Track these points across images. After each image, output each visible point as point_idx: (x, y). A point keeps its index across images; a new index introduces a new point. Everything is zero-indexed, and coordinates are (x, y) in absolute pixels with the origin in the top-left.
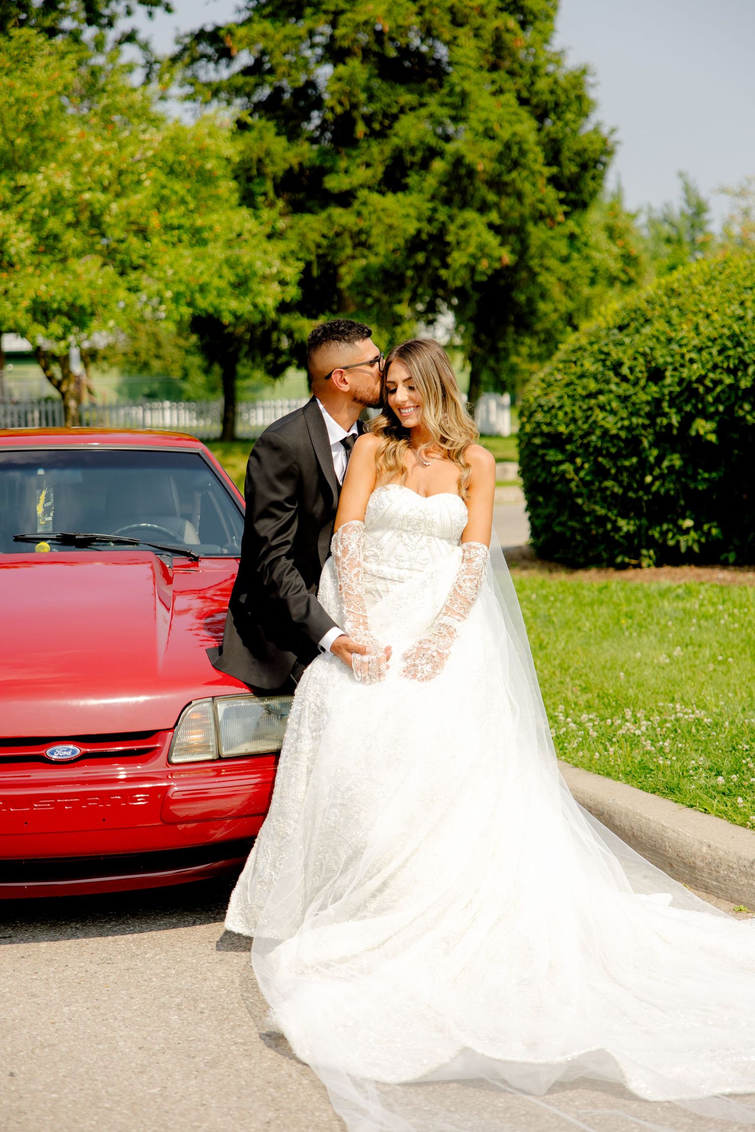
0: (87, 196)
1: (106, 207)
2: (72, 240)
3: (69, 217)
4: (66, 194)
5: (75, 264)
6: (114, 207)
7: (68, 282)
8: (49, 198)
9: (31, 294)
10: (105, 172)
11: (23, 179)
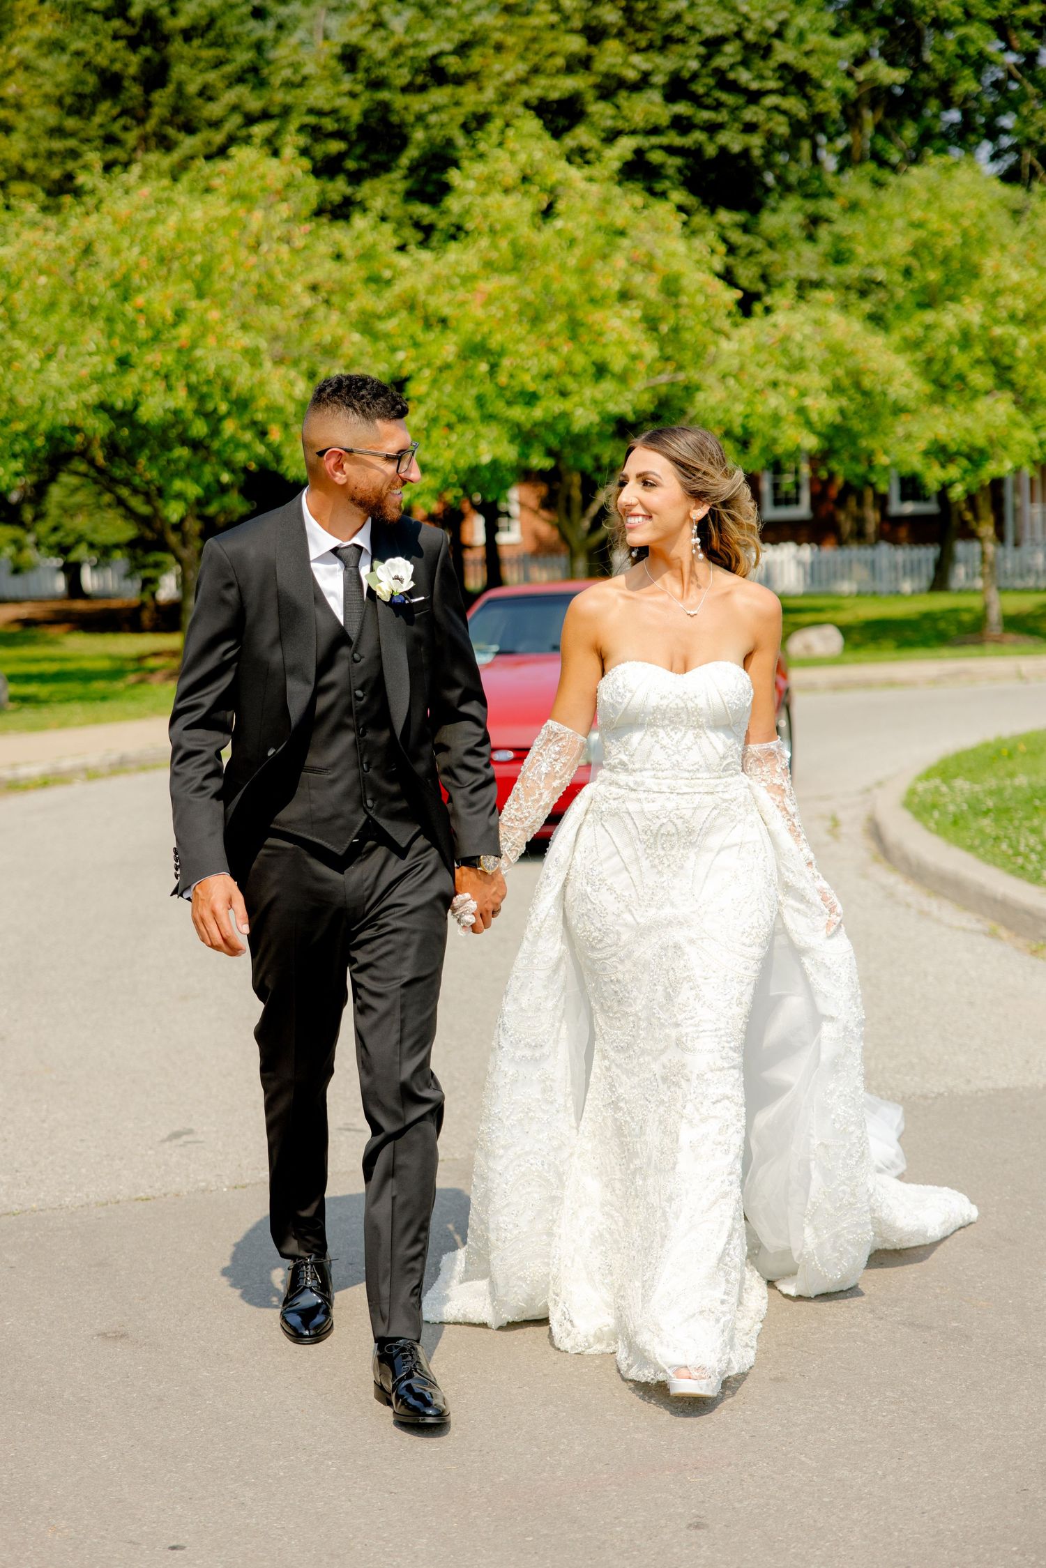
0: (998, 331)
1: (1015, 343)
2: (980, 378)
3: (979, 352)
4: (976, 330)
5: (982, 405)
6: (1024, 342)
7: (969, 422)
8: (958, 336)
9: (929, 435)
10: (1020, 306)
11: (929, 316)
